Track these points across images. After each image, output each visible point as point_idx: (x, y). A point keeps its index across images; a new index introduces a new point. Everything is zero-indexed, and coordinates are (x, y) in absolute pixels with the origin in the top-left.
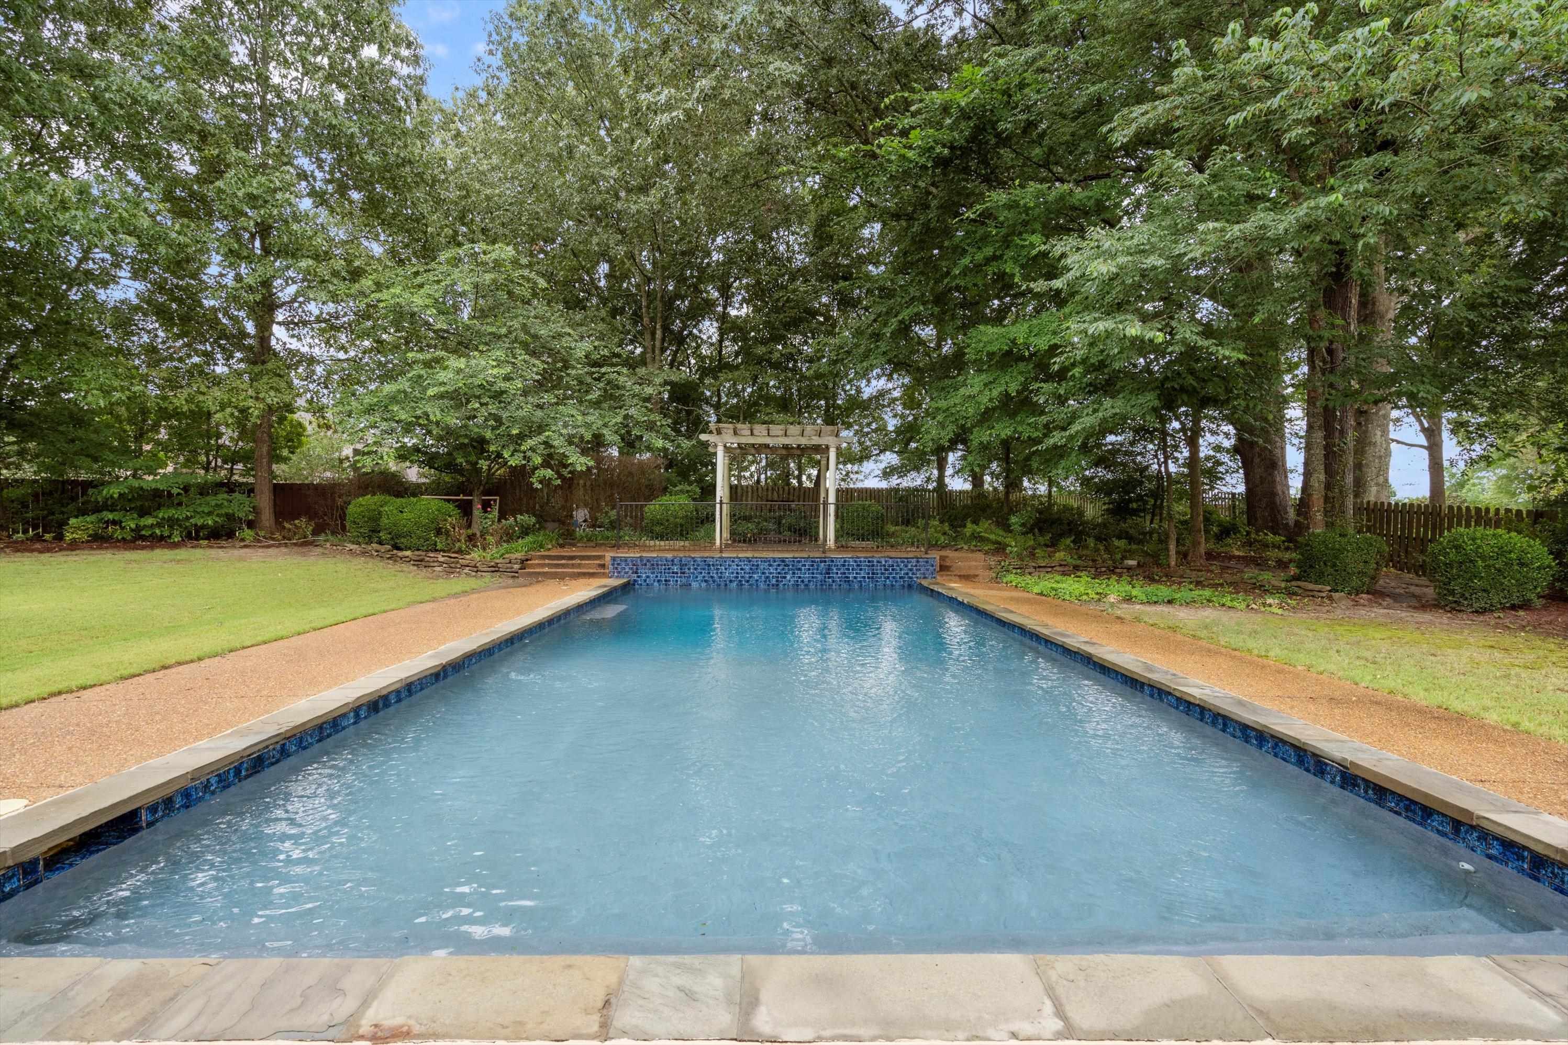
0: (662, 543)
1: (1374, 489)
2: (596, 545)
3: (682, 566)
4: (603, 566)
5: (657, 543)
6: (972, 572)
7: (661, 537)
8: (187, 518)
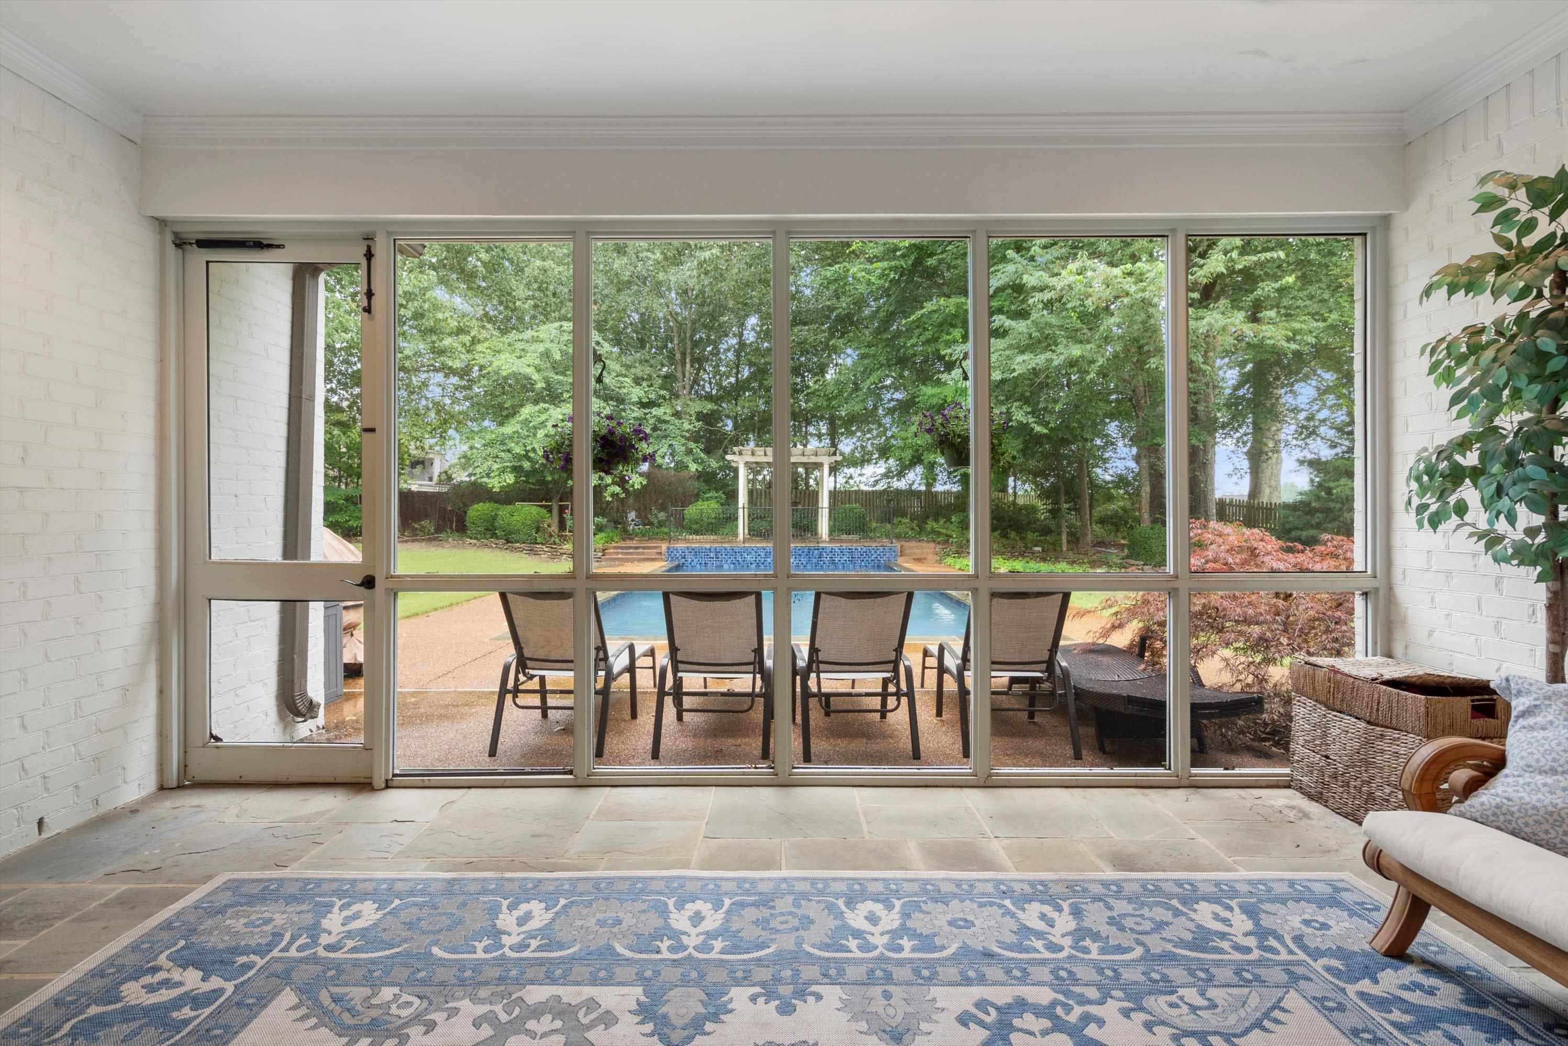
0: (698, 537)
1: (1267, 490)
2: (649, 539)
3: (717, 553)
4: (660, 553)
5: (694, 536)
6: (923, 557)
7: (697, 532)
8: (347, 521)
